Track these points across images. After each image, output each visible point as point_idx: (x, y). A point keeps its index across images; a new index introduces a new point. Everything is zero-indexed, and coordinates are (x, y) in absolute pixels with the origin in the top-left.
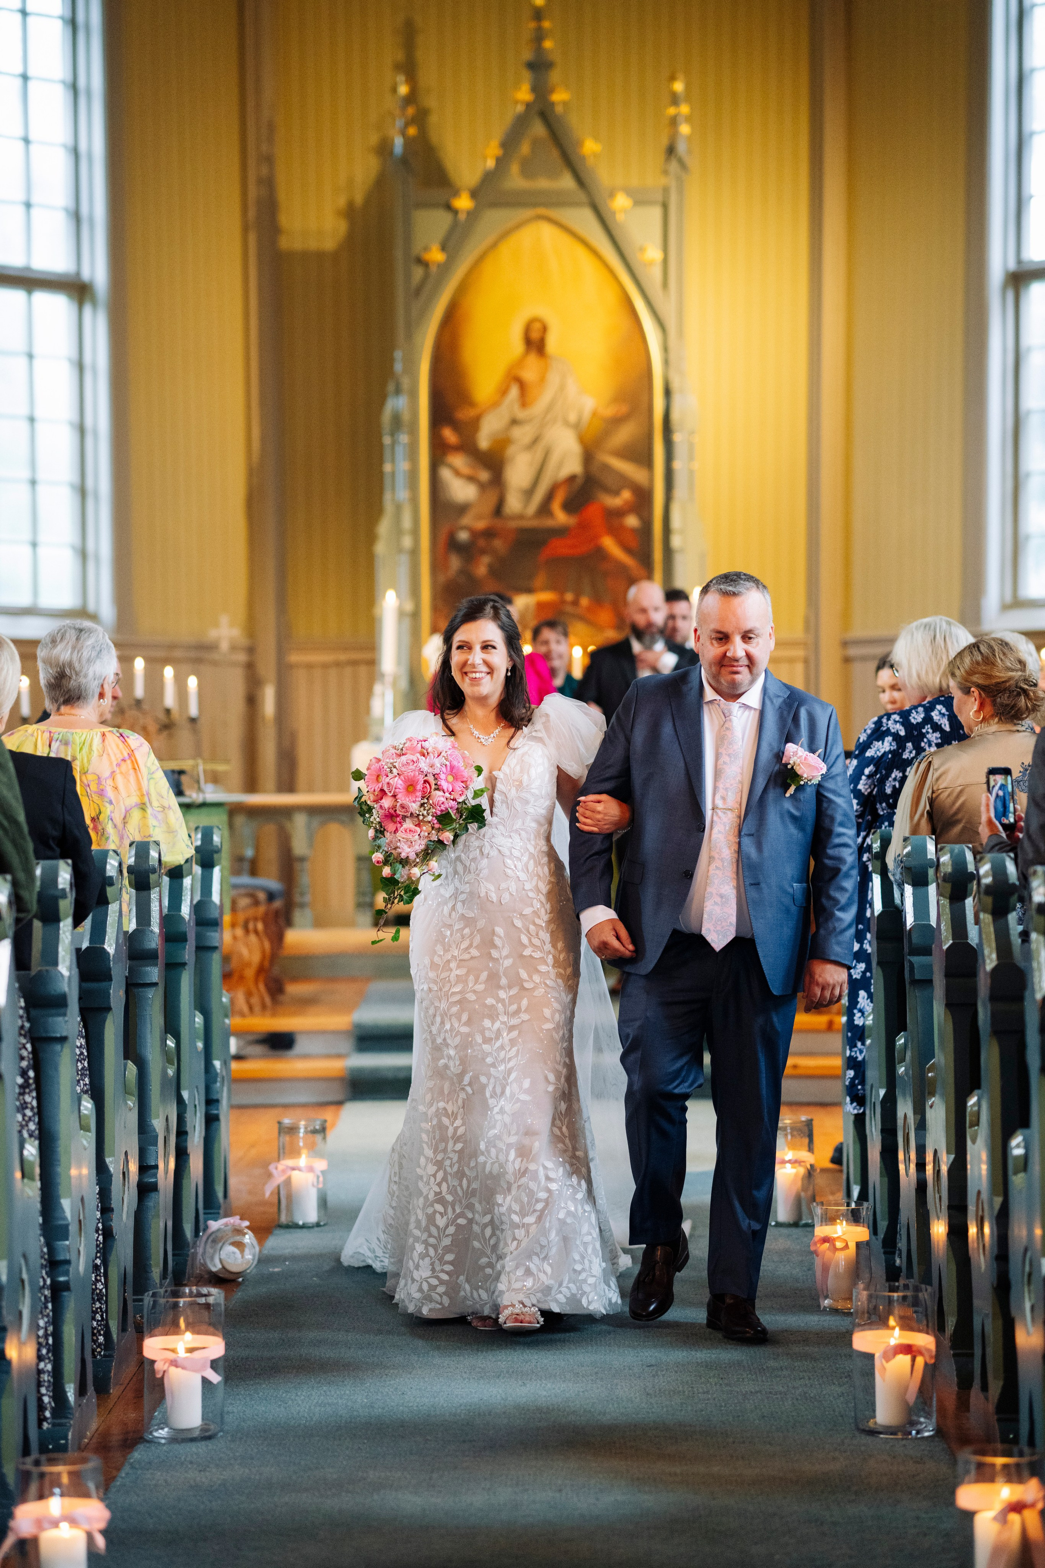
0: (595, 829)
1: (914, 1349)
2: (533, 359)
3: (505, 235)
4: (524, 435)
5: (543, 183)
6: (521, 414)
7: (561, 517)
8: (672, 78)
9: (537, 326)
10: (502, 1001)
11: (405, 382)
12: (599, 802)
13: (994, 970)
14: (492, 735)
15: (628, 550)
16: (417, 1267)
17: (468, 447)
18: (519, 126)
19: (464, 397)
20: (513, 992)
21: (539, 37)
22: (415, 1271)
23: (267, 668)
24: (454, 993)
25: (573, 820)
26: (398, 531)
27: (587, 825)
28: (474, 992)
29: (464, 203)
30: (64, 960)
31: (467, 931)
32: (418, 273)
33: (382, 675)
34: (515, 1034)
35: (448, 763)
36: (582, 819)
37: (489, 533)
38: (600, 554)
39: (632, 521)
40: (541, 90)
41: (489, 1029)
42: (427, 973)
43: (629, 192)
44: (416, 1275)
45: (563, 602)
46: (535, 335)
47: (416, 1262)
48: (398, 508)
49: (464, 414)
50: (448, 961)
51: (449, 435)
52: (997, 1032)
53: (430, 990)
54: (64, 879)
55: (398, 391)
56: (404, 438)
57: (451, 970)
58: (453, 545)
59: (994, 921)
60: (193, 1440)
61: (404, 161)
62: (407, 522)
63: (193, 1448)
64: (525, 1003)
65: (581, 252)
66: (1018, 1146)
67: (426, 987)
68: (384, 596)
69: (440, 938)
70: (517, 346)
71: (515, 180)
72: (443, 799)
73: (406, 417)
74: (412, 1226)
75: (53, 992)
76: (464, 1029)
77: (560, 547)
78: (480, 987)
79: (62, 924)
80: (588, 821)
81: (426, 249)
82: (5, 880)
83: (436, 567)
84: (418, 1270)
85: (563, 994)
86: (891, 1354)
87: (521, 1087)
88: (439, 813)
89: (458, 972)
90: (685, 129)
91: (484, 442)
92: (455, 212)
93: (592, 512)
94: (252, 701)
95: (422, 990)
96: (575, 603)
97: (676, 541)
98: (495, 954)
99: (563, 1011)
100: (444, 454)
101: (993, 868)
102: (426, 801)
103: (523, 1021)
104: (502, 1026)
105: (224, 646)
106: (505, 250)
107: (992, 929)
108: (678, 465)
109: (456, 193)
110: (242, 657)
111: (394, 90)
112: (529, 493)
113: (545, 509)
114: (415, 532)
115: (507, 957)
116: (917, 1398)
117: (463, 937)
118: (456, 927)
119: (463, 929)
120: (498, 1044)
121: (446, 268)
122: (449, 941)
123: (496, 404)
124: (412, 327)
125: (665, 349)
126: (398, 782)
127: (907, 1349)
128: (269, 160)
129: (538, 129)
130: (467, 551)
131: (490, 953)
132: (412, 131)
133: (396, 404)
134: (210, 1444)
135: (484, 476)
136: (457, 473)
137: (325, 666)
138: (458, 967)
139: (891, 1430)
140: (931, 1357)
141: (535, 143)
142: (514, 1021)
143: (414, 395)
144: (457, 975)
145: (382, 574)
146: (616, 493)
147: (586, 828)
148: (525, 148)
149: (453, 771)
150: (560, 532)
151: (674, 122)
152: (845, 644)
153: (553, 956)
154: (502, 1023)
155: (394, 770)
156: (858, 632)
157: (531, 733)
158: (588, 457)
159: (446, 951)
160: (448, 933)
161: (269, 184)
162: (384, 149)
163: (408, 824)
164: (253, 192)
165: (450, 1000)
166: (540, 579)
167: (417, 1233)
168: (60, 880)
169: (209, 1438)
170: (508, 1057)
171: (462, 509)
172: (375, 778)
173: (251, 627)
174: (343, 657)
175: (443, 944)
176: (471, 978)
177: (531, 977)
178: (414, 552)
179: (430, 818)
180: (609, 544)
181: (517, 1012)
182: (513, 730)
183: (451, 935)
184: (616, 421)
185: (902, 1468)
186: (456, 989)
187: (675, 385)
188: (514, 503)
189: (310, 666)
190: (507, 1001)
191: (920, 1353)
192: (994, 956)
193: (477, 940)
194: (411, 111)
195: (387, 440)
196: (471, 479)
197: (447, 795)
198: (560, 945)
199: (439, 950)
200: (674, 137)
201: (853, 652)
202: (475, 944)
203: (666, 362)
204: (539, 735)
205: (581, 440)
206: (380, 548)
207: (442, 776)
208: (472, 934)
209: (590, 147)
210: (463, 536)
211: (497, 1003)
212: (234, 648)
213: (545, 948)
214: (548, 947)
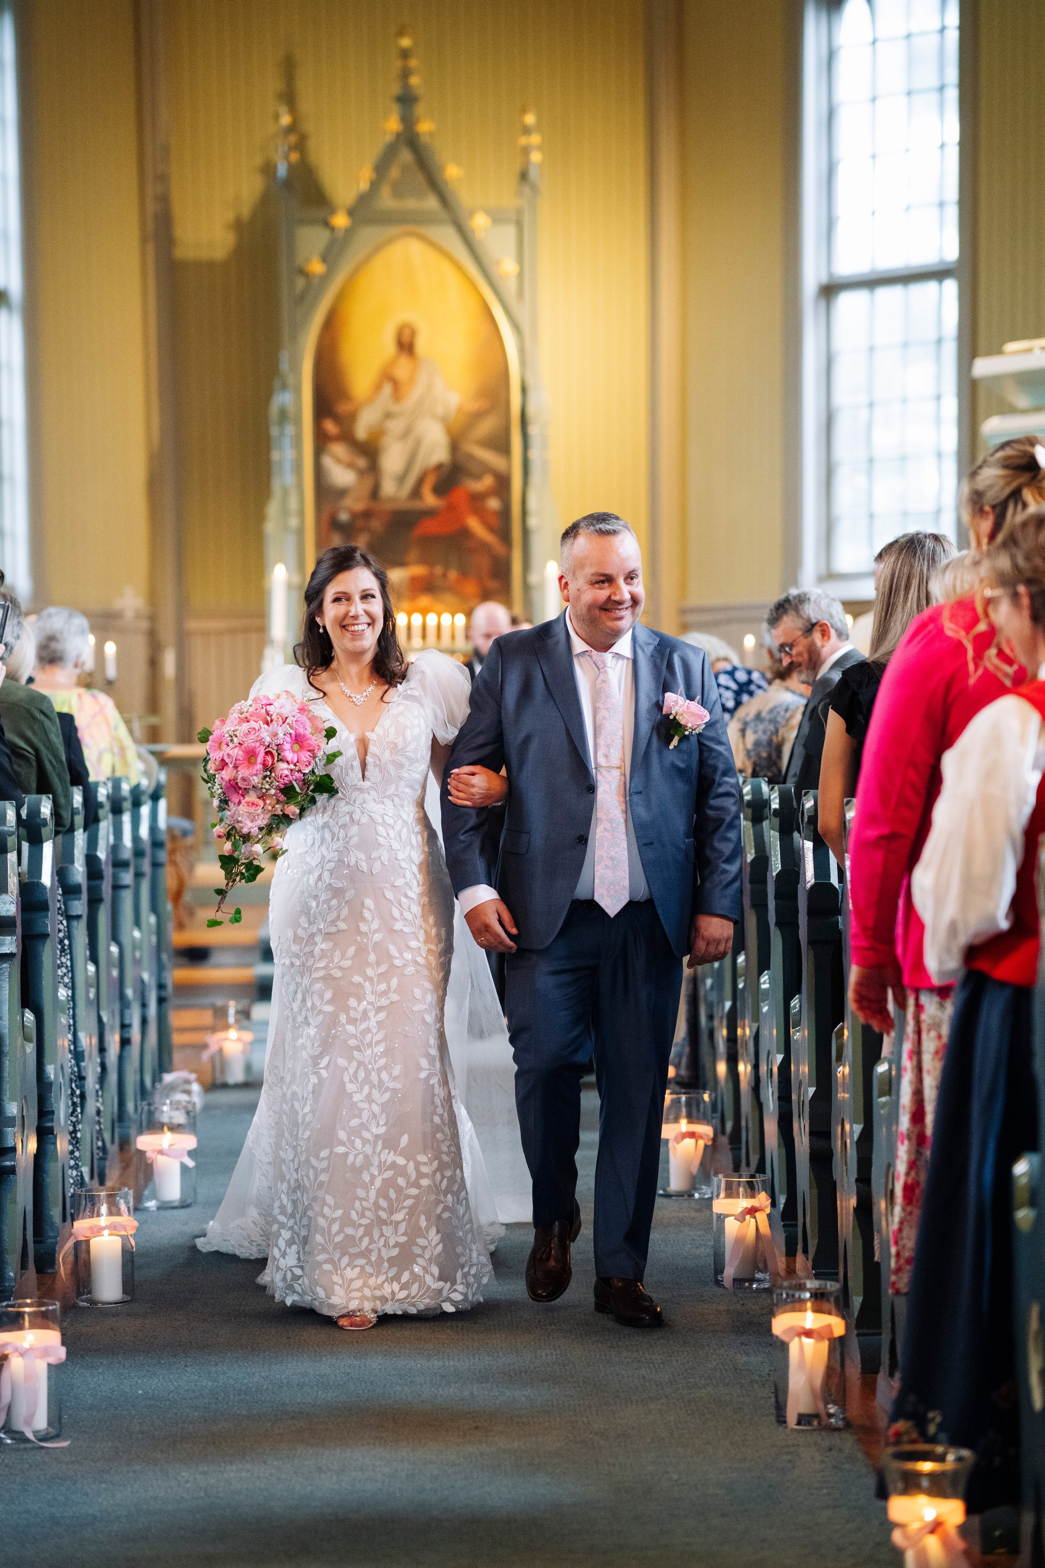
0: (468, 803)
1: (697, 1135)
2: (404, 361)
3: (378, 249)
4: (395, 426)
5: (411, 204)
6: (394, 408)
7: (430, 500)
8: (524, 111)
9: (407, 333)
10: (370, 979)
11: (291, 380)
12: (473, 774)
13: (752, 861)
14: (365, 694)
15: (490, 528)
16: (284, 1255)
17: (347, 437)
18: (389, 154)
19: (343, 393)
20: (382, 969)
21: (405, 74)
22: (281, 1259)
23: (168, 634)
24: (317, 969)
25: (445, 793)
26: (285, 512)
27: (459, 798)
28: (340, 968)
29: (341, 221)
30: (78, 860)
31: (334, 902)
32: (300, 283)
33: (271, 642)
34: (382, 1016)
35: (292, 731)
36: (453, 792)
37: (367, 514)
38: (465, 533)
39: (493, 504)
40: (408, 121)
41: (355, 1009)
42: (289, 946)
43: (488, 212)
44: (282, 1263)
45: (432, 575)
46: (406, 338)
47: (283, 1249)
48: (285, 492)
49: (343, 408)
50: (313, 935)
51: (330, 427)
52: (754, 906)
53: (292, 964)
54: (78, 801)
55: (284, 387)
56: (290, 430)
57: (316, 944)
58: (335, 525)
59: (753, 826)
60: (174, 1208)
61: (288, 184)
62: (293, 503)
63: (176, 1212)
64: (394, 982)
65: (446, 267)
66: (764, 983)
67: (287, 962)
68: (273, 571)
69: (306, 910)
70: (389, 347)
71: (386, 200)
72: (287, 772)
73: (291, 410)
74: (276, 1211)
75: (71, 883)
76: (329, 1008)
77: (430, 527)
78: (347, 963)
79: (76, 833)
80: (461, 795)
81: (308, 260)
82: (49, 798)
83: (320, 542)
84: (284, 1258)
85: (434, 972)
86: (680, 1138)
87: (390, 1075)
88: (282, 786)
89: (324, 946)
90: (536, 157)
91: (361, 432)
92: (332, 229)
93: (458, 496)
94: (154, 663)
95: (284, 964)
96: (444, 576)
97: (533, 522)
98: (363, 927)
99: (436, 989)
100: (325, 443)
101: (752, 789)
102: (268, 773)
103: (392, 1002)
104: (370, 1007)
105: (129, 614)
106: (379, 263)
107: (752, 832)
108: (534, 454)
109: (333, 211)
110: (144, 625)
111: (277, 117)
112: (401, 479)
113: (416, 493)
114: (301, 513)
115: (376, 931)
116: (699, 1170)
117: (330, 908)
118: (323, 898)
119: (330, 900)
120: (364, 1026)
121: (325, 279)
122: (314, 914)
123: (371, 400)
124: (297, 329)
125: (522, 351)
126: (237, 753)
127: (692, 1135)
128: (163, 179)
129: (406, 156)
130: (347, 530)
131: (358, 926)
132: (294, 157)
133: (282, 399)
134: (187, 1211)
135: (362, 462)
136: (338, 460)
137: (220, 633)
138: (324, 940)
139: (680, 1195)
140: (709, 1140)
141: (404, 169)
142: (384, 1002)
143: (298, 391)
144: (322, 950)
145: (272, 549)
146: (478, 477)
147: (459, 802)
148: (394, 173)
149: (298, 740)
150: (430, 513)
151: (526, 151)
152: (683, 612)
153: (426, 931)
154: (369, 1003)
155: (235, 739)
156: (694, 600)
157: (406, 690)
158: (454, 446)
159: (310, 923)
160: (314, 904)
161: (164, 200)
162: (268, 170)
163: (252, 797)
164: (151, 207)
165: (312, 977)
166: (413, 554)
167: (282, 1219)
168: (75, 801)
169: (188, 1206)
170: (374, 1040)
171: (342, 493)
172: (218, 745)
173: (153, 596)
174: (236, 623)
175: (308, 914)
176: (338, 953)
177: (401, 954)
178: (300, 532)
179: (273, 792)
180: (474, 524)
181: (384, 993)
182: (386, 687)
183: (318, 906)
184: (477, 416)
185: (686, 1214)
186: (321, 964)
187: (531, 381)
188: (388, 488)
189: (205, 634)
190: (375, 980)
191: (701, 1137)
192: (753, 851)
193: (345, 912)
194: (293, 139)
195: (274, 431)
196: (350, 466)
197: (292, 766)
198: (431, 920)
199: (303, 920)
200: (526, 162)
201: (691, 618)
202: (342, 917)
203: (523, 363)
204: (416, 693)
205: (449, 431)
206: (271, 527)
207: (287, 746)
208: (340, 905)
209: (452, 172)
210: (344, 517)
211: (365, 981)
212: (138, 616)
213: (417, 922)
214: (419, 921)
